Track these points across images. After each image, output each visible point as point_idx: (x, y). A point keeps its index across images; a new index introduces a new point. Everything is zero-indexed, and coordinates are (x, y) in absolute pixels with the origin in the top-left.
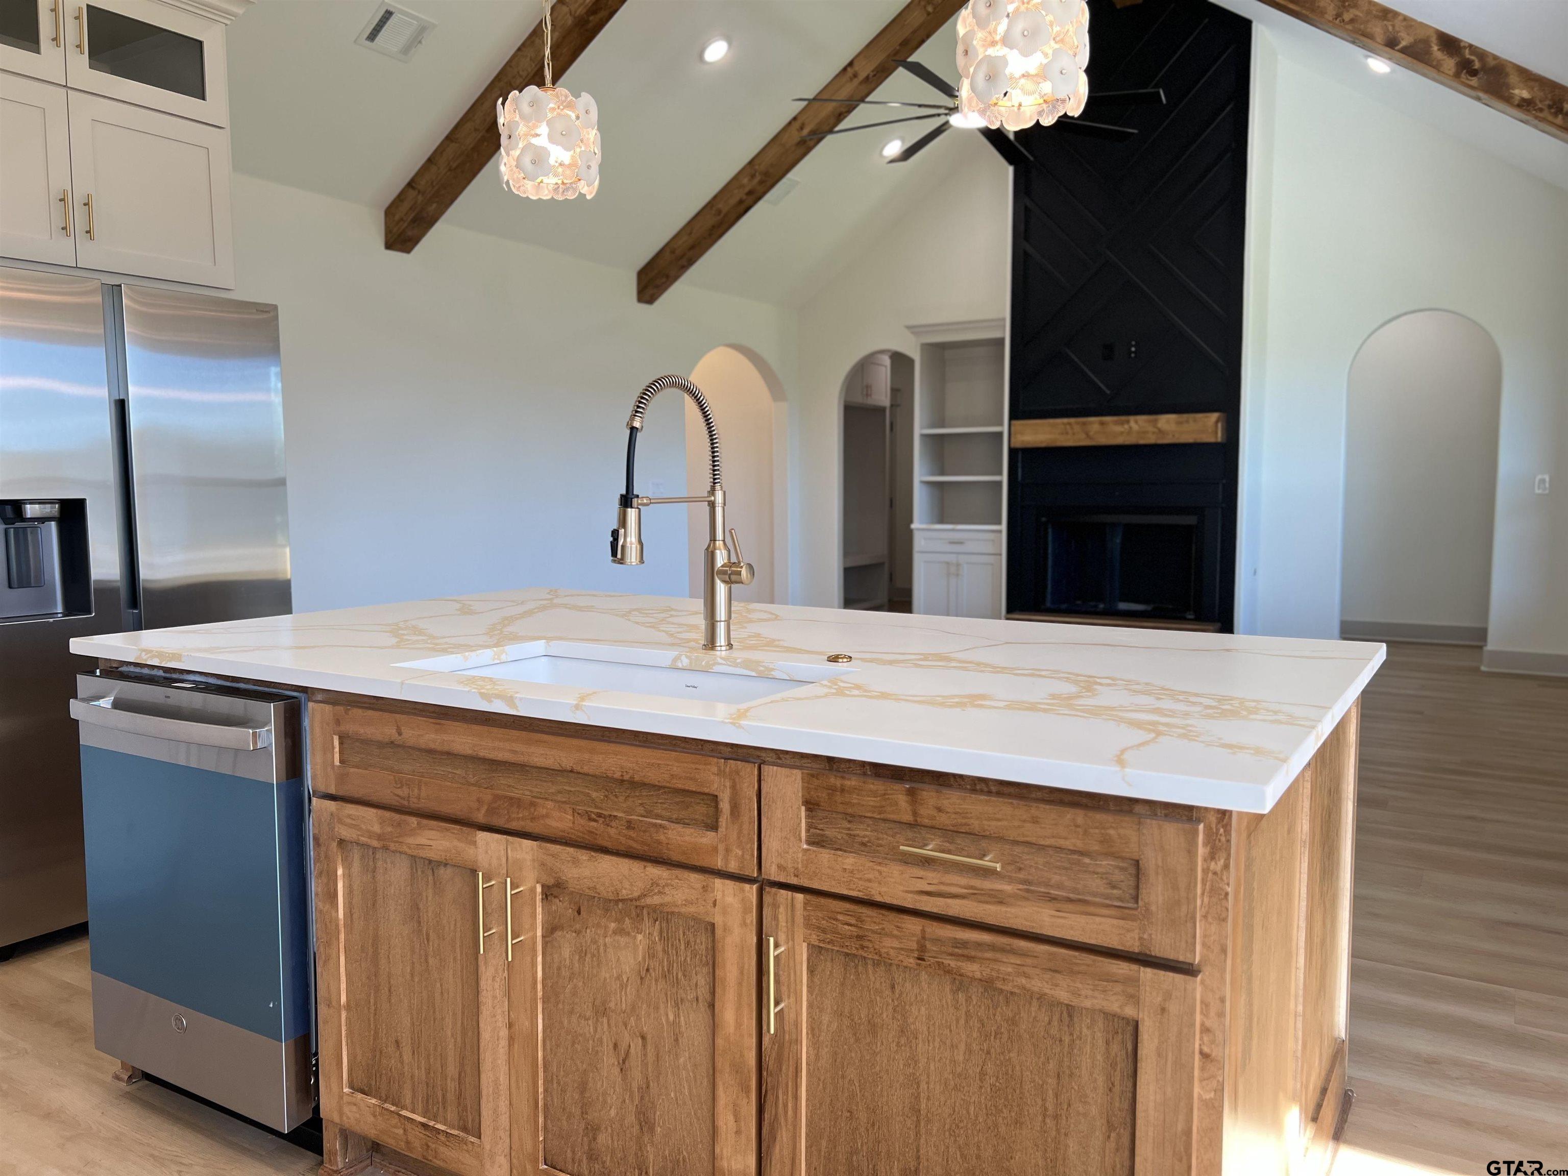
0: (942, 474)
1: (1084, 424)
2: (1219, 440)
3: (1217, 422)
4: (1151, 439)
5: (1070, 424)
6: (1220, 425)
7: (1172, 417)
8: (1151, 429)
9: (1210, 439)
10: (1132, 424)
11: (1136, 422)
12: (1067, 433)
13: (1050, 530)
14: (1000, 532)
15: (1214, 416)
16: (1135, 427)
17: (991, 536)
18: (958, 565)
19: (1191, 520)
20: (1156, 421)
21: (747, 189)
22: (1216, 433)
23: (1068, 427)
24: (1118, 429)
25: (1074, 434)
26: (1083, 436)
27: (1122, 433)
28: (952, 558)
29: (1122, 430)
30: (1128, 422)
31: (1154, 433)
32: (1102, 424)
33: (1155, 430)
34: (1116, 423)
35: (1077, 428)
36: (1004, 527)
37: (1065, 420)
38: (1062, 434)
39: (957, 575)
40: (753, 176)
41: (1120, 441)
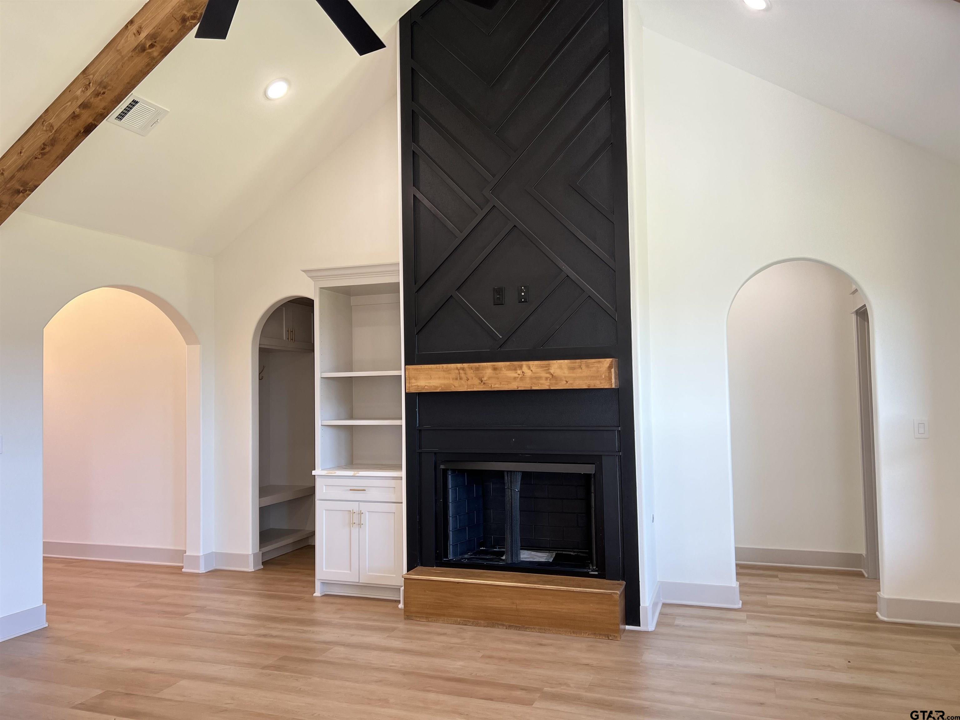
0: (351, 418)
1: (477, 369)
2: (613, 386)
3: (610, 368)
4: (545, 385)
5: (463, 369)
6: (613, 370)
7: (565, 363)
8: (544, 375)
9: (605, 385)
10: (525, 369)
11: (529, 368)
12: (461, 379)
13: (450, 477)
14: (401, 478)
15: (607, 362)
16: (528, 373)
17: (393, 483)
18: (361, 513)
19: (589, 469)
20: (548, 366)
21: (79, 103)
22: (610, 379)
23: (461, 371)
24: (512, 374)
25: (468, 380)
26: (477, 381)
27: (515, 378)
28: (354, 507)
29: (516, 375)
30: (521, 367)
31: (547, 379)
32: (495, 369)
33: (548, 375)
34: (509, 369)
35: (470, 373)
36: (403, 473)
37: (459, 365)
38: (457, 379)
39: (360, 525)
40: (87, 87)
41: (513, 386)
